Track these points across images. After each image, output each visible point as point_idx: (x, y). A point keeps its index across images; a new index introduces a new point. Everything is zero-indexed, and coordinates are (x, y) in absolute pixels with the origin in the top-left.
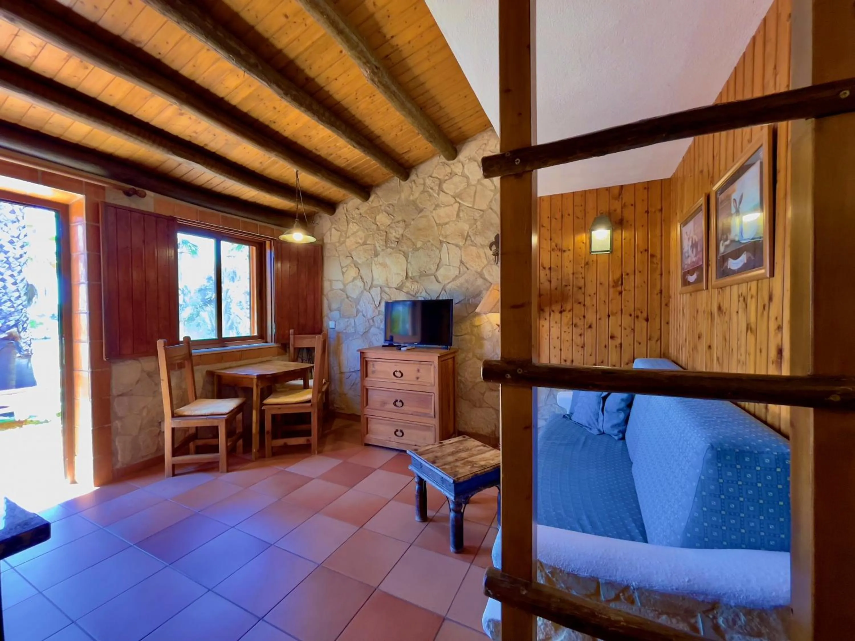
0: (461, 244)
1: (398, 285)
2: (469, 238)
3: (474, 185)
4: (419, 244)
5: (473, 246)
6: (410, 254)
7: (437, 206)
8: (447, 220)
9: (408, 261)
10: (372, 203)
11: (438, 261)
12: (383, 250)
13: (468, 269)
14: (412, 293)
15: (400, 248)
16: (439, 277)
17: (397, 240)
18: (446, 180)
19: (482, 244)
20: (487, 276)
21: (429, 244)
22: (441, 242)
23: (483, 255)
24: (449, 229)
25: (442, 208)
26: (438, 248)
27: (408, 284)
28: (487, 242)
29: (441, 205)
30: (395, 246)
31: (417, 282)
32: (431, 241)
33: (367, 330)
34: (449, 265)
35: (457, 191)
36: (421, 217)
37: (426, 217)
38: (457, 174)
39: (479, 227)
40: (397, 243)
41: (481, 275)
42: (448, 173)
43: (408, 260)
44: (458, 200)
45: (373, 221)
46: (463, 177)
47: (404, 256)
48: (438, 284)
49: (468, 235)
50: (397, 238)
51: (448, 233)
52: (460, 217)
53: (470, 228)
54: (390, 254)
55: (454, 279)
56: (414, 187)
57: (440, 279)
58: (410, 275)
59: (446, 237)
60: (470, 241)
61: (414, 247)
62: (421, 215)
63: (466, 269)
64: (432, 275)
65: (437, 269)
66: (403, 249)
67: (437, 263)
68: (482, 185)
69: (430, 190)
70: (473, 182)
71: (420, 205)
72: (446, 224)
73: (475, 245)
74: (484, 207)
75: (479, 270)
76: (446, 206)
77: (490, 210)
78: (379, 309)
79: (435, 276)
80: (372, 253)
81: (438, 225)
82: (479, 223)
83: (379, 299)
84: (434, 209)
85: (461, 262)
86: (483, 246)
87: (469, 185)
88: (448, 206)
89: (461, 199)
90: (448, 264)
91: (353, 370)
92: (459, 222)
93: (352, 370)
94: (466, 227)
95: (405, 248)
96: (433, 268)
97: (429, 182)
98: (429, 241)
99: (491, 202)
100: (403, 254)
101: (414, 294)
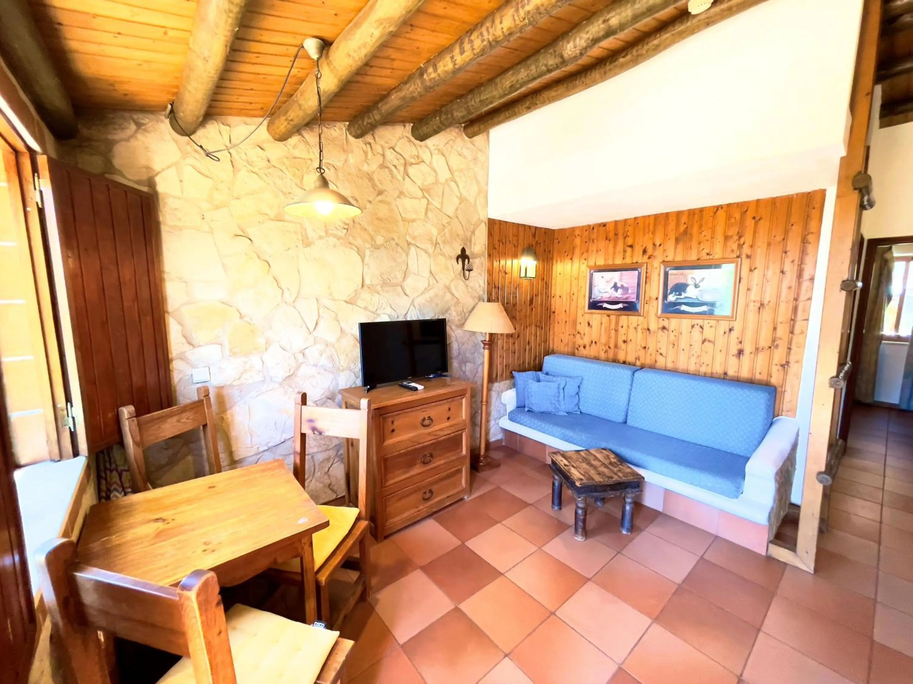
0: (431, 250)
1: (348, 296)
2: (438, 245)
3: (442, 184)
4: (380, 240)
5: (442, 255)
6: (367, 253)
7: (401, 194)
8: (414, 216)
9: (366, 262)
10: (294, 147)
11: (404, 268)
12: (321, 238)
13: (437, 282)
14: (371, 308)
15: (351, 239)
16: (406, 287)
17: (346, 227)
18: (413, 164)
19: (450, 255)
20: (454, 291)
21: (393, 243)
22: (409, 244)
23: (450, 267)
24: (418, 229)
25: (407, 198)
26: (405, 252)
27: (365, 295)
28: (454, 254)
29: (407, 195)
30: (344, 235)
31: (378, 293)
32: (396, 240)
33: (292, 372)
34: (419, 275)
35: (426, 183)
36: (380, 201)
37: (388, 203)
38: (423, 162)
39: (447, 235)
40: (346, 230)
41: (448, 288)
42: (415, 155)
43: (364, 259)
44: (427, 195)
45: (298, 182)
46: (430, 167)
47: (357, 253)
48: (407, 297)
49: (437, 243)
50: (346, 224)
51: (416, 234)
52: (428, 218)
53: (439, 234)
54: (335, 246)
55: (423, 293)
56: (370, 154)
57: (408, 291)
58: (367, 282)
59: (414, 238)
60: (439, 249)
61: (373, 242)
62: (380, 198)
63: (435, 281)
64: (399, 286)
65: (404, 277)
66: (356, 243)
67: (404, 270)
68: (449, 186)
69: (393, 168)
70: (442, 180)
71: (378, 183)
72: (413, 221)
73: (443, 255)
74: (451, 213)
75: (447, 284)
76: (413, 198)
77: (456, 219)
78: (315, 334)
79: (401, 287)
80: (298, 239)
81: (404, 220)
82: (446, 230)
83: (316, 317)
84: (398, 197)
85: (431, 272)
86: (450, 257)
87: (437, 182)
88: (415, 198)
89: (430, 195)
90: (417, 273)
91: (266, 448)
92: (426, 222)
93: (261, 449)
94: (435, 232)
95: (359, 242)
96: (400, 276)
97: (390, 154)
98: (393, 239)
99: (457, 209)
100: (356, 250)
101: (375, 310)
